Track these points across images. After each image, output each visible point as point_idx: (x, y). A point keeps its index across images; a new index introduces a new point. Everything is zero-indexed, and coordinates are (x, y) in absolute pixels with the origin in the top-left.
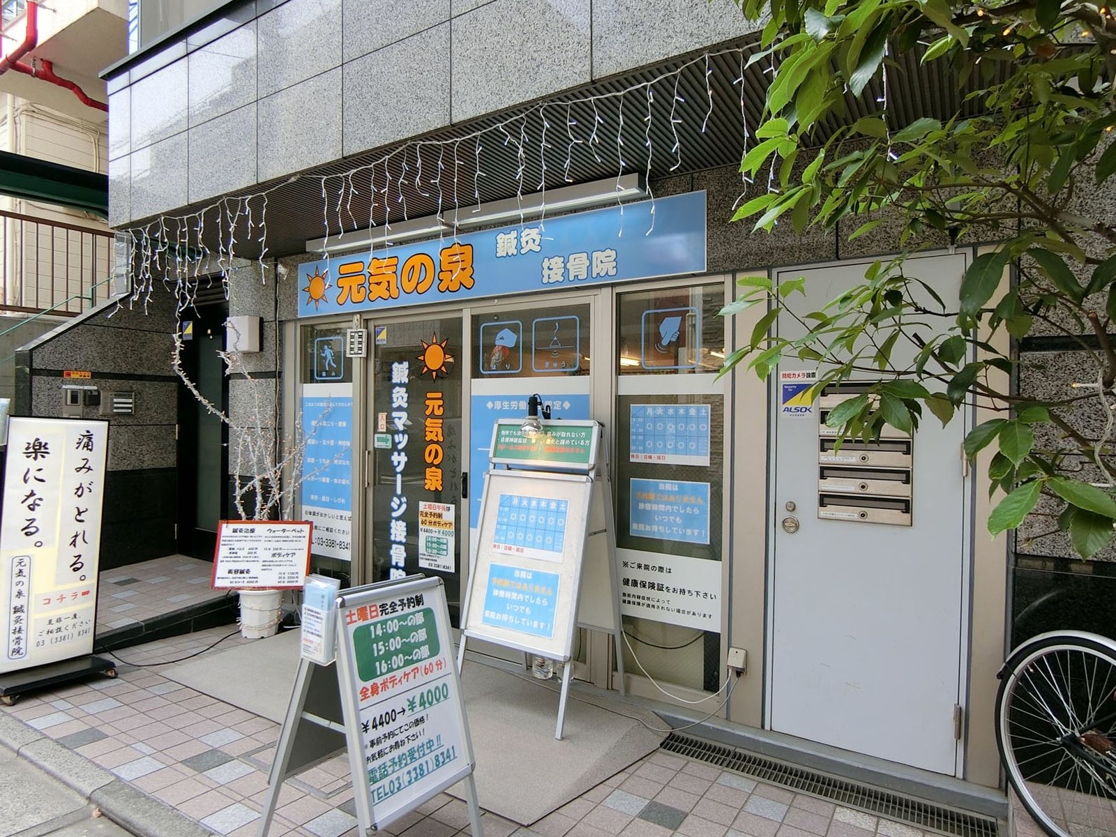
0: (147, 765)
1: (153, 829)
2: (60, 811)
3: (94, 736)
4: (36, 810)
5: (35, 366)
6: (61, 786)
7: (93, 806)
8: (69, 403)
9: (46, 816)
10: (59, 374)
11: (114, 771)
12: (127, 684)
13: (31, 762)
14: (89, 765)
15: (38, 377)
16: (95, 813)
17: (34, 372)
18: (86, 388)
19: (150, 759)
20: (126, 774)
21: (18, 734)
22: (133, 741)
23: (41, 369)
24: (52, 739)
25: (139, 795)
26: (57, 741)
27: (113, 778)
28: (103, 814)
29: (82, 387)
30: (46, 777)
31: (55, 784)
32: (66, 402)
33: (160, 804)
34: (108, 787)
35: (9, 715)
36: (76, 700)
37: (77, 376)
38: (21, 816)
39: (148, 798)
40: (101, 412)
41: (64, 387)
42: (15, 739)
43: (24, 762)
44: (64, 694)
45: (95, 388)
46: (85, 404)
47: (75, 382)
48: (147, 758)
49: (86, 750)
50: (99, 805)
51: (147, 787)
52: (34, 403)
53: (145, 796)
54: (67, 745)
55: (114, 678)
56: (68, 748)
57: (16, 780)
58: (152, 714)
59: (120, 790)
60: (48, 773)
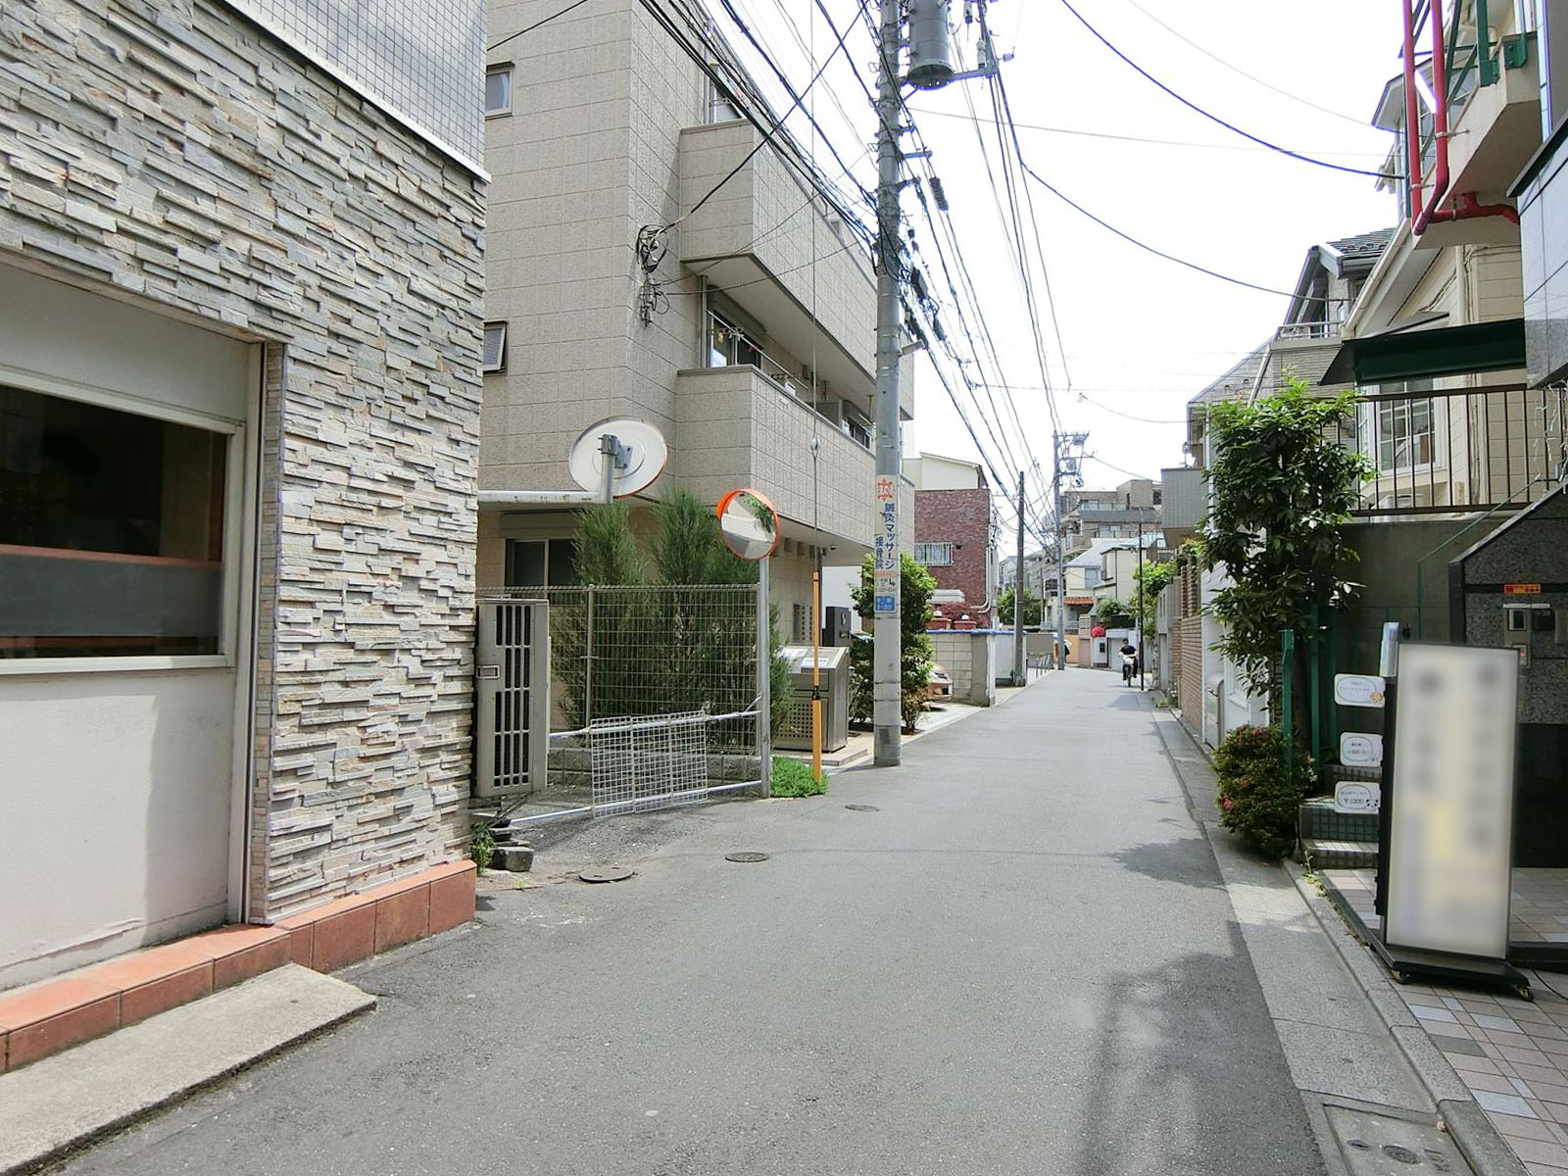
0: (1518, 1107)
1: (1487, 1168)
2: (1405, 1104)
3: (1472, 1049)
4: (1385, 1091)
5: (1468, 581)
6: (1418, 1082)
7: (1440, 1117)
8: (1511, 627)
9: (1391, 1101)
10: (1497, 589)
11: (1474, 1093)
12: (1541, 1014)
13: (1399, 1045)
14: (1451, 1074)
15: (1472, 595)
16: (1440, 1125)
17: (1467, 588)
18: (1534, 606)
19: (1523, 1101)
20: (1485, 1101)
21: (1396, 1014)
22: (1513, 1074)
23: (1476, 585)
24: (1425, 1032)
25: (1490, 1128)
26: (1429, 1036)
27: (1469, 1099)
28: (1446, 1130)
29: (1528, 606)
30: (1408, 1067)
31: (1415, 1078)
32: (1508, 626)
33: (1508, 1150)
34: (1460, 1105)
35: (1396, 992)
36: (1470, 1006)
37: (1522, 591)
38: (1369, 1088)
39: (1498, 1138)
40: (1556, 640)
41: (1505, 606)
42: (1391, 1016)
43: (1394, 1043)
44: (1459, 995)
45: (1548, 606)
46: (1534, 629)
47: (1520, 599)
48: (1520, 1099)
49: (1455, 1059)
50: (1445, 1118)
51: (1502, 1127)
52: (1468, 628)
53: (1495, 1133)
54: (1438, 1045)
55: (1529, 1001)
56: (1437, 1049)
57: (1380, 1056)
58: (1555, 1059)
59: (1471, 1113)
60: (1410, 1062)
